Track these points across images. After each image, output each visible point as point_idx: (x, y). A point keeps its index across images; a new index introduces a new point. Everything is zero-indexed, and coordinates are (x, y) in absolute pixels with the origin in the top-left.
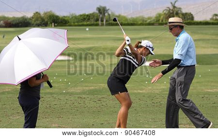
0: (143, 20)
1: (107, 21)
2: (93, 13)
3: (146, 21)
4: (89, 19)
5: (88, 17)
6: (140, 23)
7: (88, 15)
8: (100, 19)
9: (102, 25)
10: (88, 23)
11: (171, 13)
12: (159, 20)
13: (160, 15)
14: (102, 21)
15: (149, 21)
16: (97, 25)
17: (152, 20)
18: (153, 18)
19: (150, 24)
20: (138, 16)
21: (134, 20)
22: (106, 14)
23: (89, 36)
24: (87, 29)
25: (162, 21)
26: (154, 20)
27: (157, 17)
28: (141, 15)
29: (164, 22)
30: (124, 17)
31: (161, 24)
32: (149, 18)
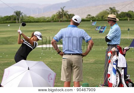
0: (44, 19)
1: (21, 20)
2: (13, 15)
3: (46, 20)
4: (10, 19)
5: (9, 18)
6: (42, 21)
7: (9, 17)
8: (17, 19)
9: (19, 22)
10: (10, 21)
11: (61, 15)
12: (54, 19)
13: (54, 16)
14: (18, 20)
15: (48, 19)
16: (15, 23)
17: (49, 19)
18: (51, 18)
19: (48, 21)
20: (41, 16)
21: (38, 19)
22: (21, 16)
23: (10, 29)
24: (9, 25)
25: (56, 19)
26: (51, 19)
27: (53, 17)
28: (43, 16)
29: (57, 20)
30: (32, 18)
31: (55, 21)
32: (48, 18)
